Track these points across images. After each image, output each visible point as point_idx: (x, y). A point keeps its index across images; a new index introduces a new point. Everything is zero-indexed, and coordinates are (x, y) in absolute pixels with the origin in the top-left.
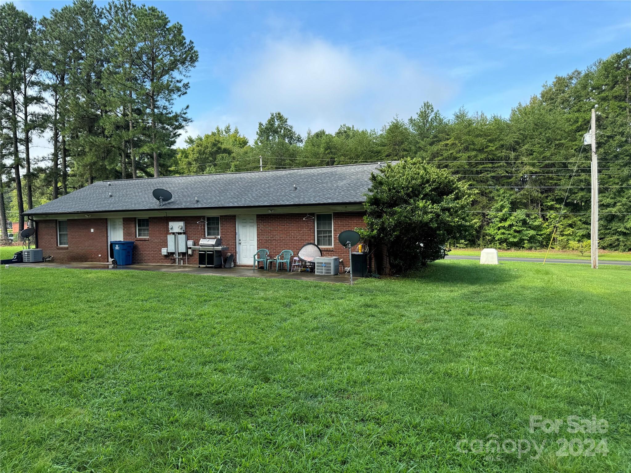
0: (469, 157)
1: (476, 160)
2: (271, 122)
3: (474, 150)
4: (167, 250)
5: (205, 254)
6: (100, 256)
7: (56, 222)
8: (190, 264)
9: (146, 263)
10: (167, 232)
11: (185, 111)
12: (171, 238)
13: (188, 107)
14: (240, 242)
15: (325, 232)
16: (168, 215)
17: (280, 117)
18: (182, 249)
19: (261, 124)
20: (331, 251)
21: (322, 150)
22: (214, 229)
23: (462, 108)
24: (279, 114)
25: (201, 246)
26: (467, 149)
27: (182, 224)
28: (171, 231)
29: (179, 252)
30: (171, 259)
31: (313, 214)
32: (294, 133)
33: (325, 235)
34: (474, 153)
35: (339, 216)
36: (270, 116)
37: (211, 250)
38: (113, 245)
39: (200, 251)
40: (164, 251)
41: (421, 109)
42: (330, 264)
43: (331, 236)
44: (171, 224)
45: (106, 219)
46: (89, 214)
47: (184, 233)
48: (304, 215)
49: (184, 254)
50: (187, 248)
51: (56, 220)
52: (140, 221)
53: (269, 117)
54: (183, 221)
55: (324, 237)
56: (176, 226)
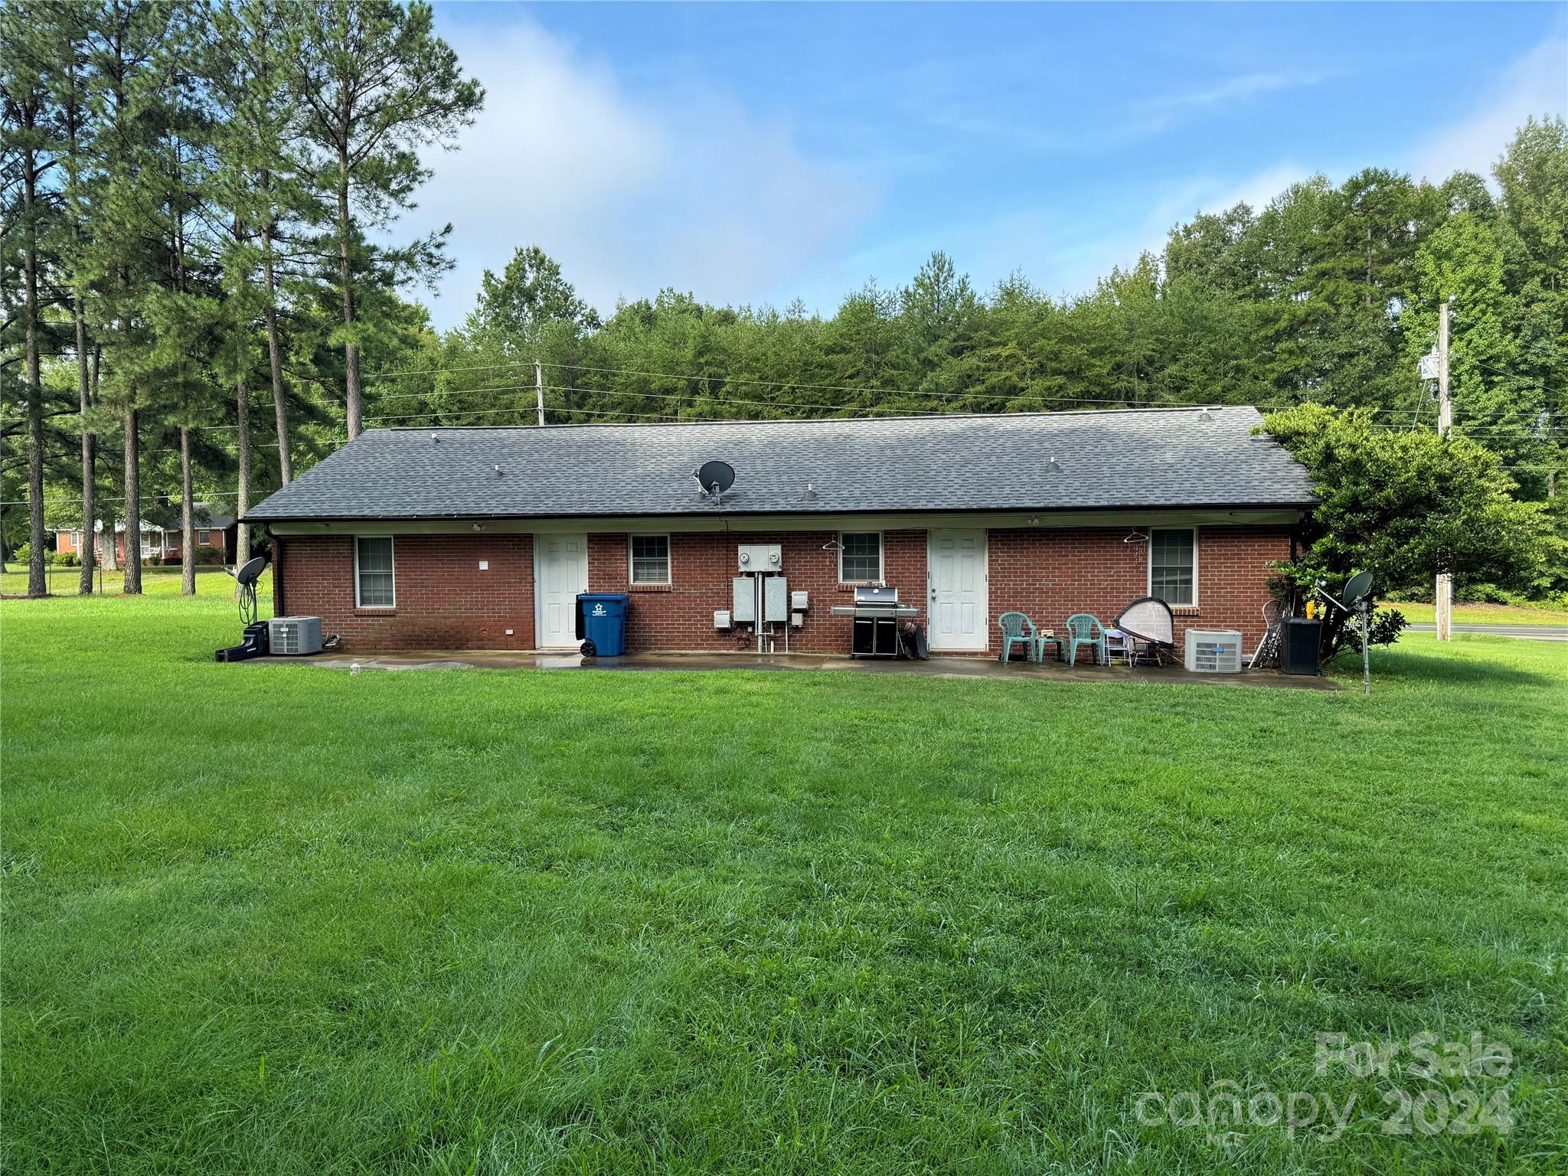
0: (1049, 389)
1: (1062, 397)
2: (516, 271)
3: (1057, 372)
4: (731, 617)
5: (872, 625)
6: (509, 632)
7: (352, 542)
8: (795, 650)
9: (660, 649)
10: (731, 569)
11: (440, 239)
12: (743, 589)
13: (448, 229)
14: (934, 595)
15: (1172, 571)
16: (732, 529)
17: (538, 259)
18: (776, 612)
19: (489, 275)
20: (1193, 616)
21: (689, 353)
22: (861, 563)
23: (1016, 273)
24: (536, 252)
25: (858, 606)
26: (1041, 370)
27: (776, 550)
28: (742, 569)
29: (768, 619)
30: (739, 639)
31: (1144, 530)
32: (580, 303)
33: (1169, 578)
34: (1060, 380)
35: (1214, 534)
36: (514, 254)
37: (889, 615)
38: (585, 607)
39: (857, 619)
40: (722, 619)
41: (926, 268)
42: (1233, 646)
43: (1190, 581)
44: (743, 550)
45: (530, 537)
46: (480, 522)
47: (780, 574)
48: (1125, 531)
49: (778, 626)
50: (791, 611)
51: (352, 537)
52: (638, 541)
53: (510, 258)
54: (777, 543)
55: (1168, 582)
56: (761, 557)
